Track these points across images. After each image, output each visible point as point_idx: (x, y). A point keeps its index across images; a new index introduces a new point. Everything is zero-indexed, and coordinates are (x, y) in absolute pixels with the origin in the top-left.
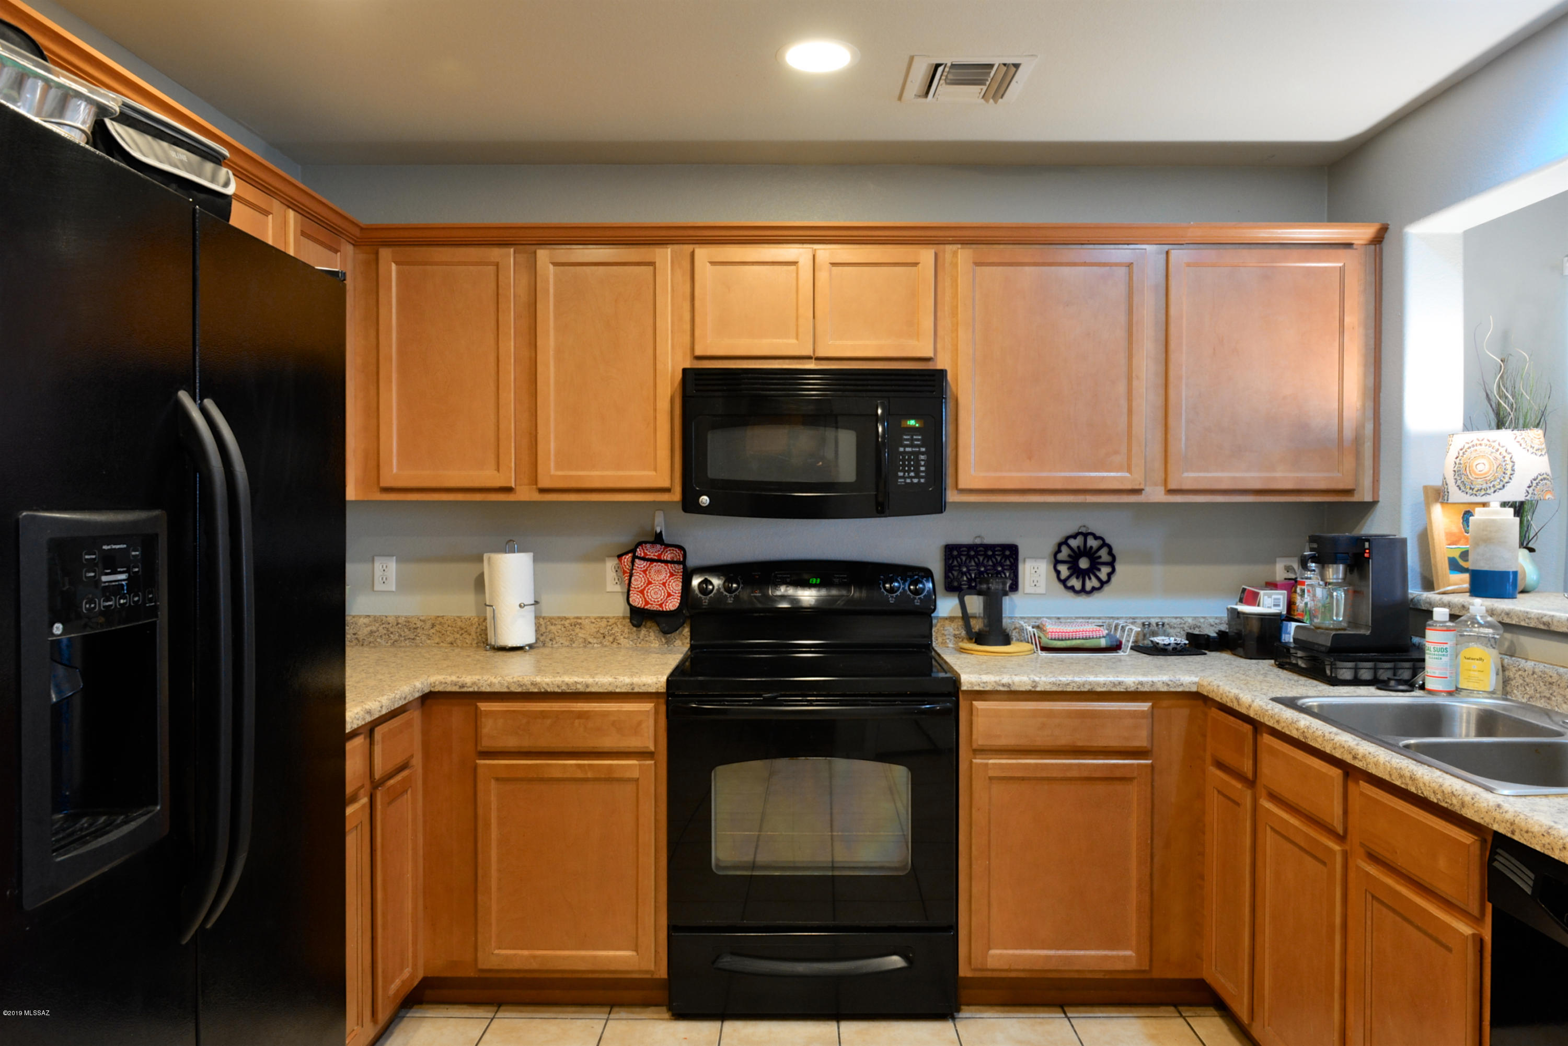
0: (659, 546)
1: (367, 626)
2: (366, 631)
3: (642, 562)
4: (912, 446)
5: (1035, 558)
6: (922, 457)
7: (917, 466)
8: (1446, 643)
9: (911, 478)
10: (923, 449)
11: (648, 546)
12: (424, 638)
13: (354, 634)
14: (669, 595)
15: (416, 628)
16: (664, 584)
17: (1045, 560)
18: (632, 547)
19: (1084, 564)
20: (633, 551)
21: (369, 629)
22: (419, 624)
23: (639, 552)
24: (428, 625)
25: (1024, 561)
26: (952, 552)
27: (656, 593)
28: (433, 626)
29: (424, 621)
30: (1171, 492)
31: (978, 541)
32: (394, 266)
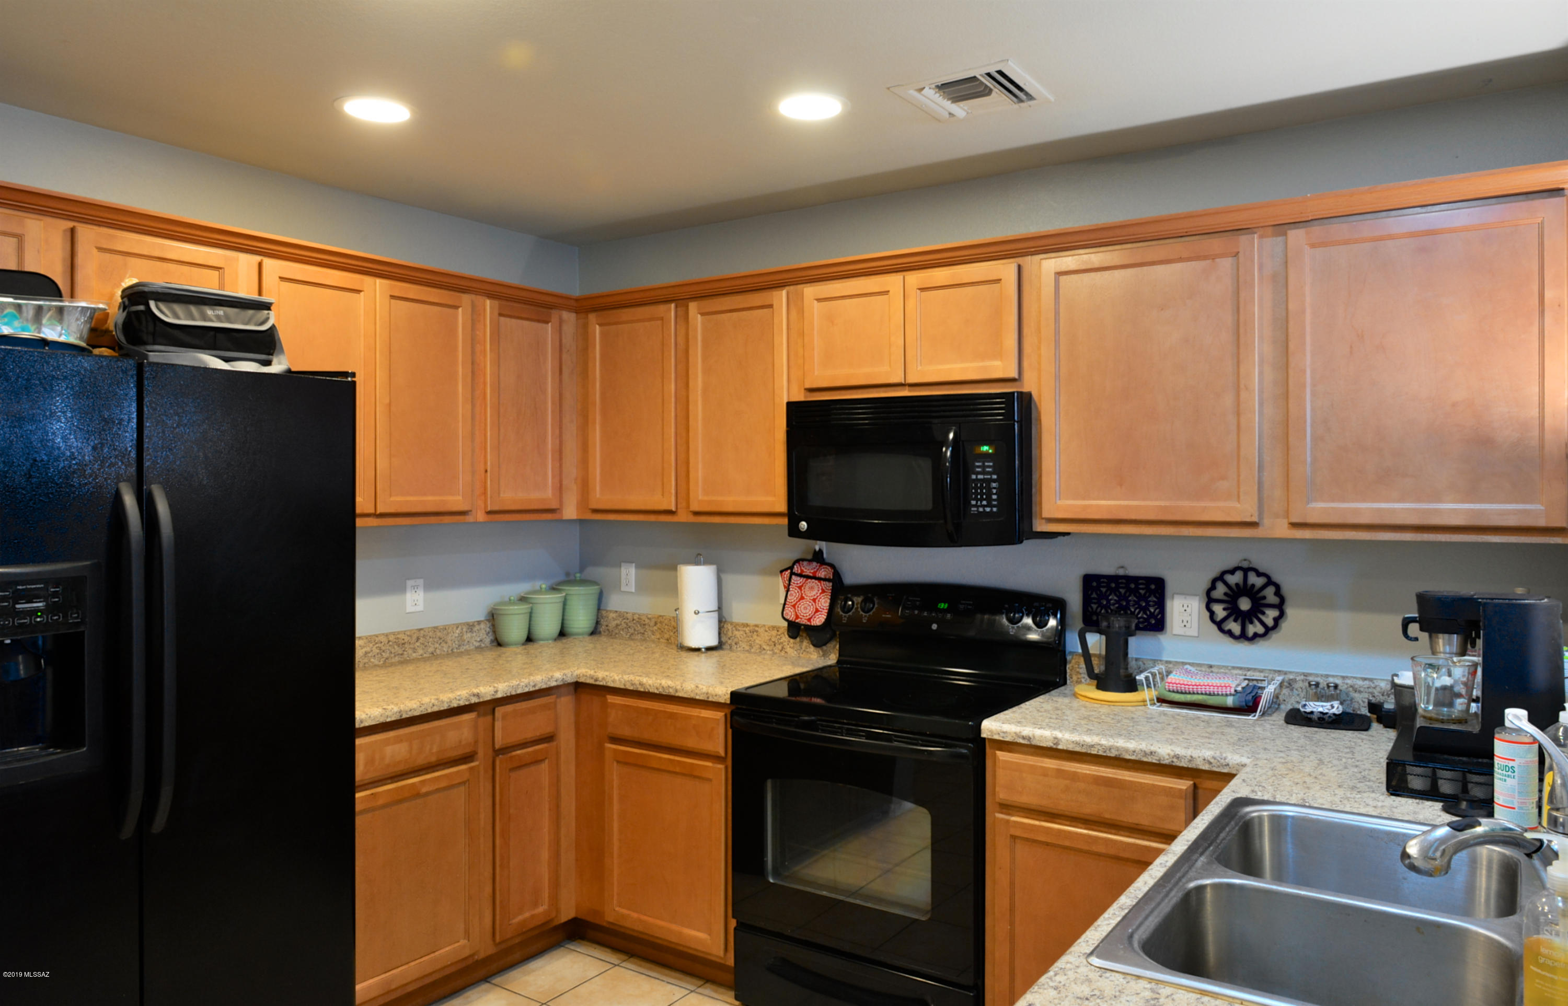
0: (815, 564)
1: (614, 619)
2: (614, 623)
3: (799, 578)
4: (983, 473)
5: (1185, 593)
6: (994, 485)
7: (989, 494)
8: (1514, 760)
9: (984, 506)
10: (995, 477)
11: (805, 563)
12: (650, 633)
13: (607, 626)
14: (817, 611)
15: (644, 625)
16: (814, 600)
17: (1197, 598)
18: (790, 565)
19: (1245, 604)
20: (791, 568)
21: (616, 622)
22: (647, 621)
23: (796, 569)
24: (652, 624)
25: (1173, 598)
26: (1090, 582)
27: (805, 608)
28: (656, 624)
29: (649, 619)
30: (1295, 525)
31: (1121, 572)
32: (597, 326)
